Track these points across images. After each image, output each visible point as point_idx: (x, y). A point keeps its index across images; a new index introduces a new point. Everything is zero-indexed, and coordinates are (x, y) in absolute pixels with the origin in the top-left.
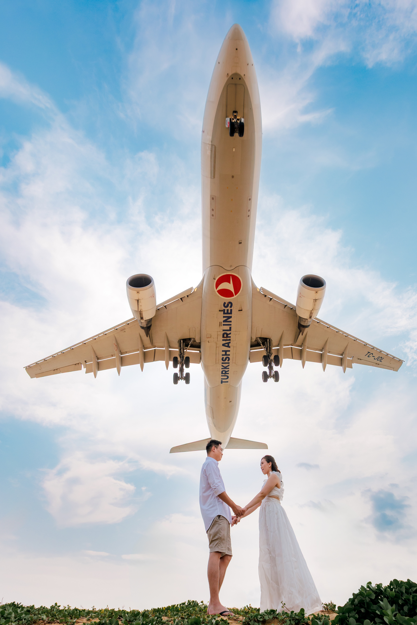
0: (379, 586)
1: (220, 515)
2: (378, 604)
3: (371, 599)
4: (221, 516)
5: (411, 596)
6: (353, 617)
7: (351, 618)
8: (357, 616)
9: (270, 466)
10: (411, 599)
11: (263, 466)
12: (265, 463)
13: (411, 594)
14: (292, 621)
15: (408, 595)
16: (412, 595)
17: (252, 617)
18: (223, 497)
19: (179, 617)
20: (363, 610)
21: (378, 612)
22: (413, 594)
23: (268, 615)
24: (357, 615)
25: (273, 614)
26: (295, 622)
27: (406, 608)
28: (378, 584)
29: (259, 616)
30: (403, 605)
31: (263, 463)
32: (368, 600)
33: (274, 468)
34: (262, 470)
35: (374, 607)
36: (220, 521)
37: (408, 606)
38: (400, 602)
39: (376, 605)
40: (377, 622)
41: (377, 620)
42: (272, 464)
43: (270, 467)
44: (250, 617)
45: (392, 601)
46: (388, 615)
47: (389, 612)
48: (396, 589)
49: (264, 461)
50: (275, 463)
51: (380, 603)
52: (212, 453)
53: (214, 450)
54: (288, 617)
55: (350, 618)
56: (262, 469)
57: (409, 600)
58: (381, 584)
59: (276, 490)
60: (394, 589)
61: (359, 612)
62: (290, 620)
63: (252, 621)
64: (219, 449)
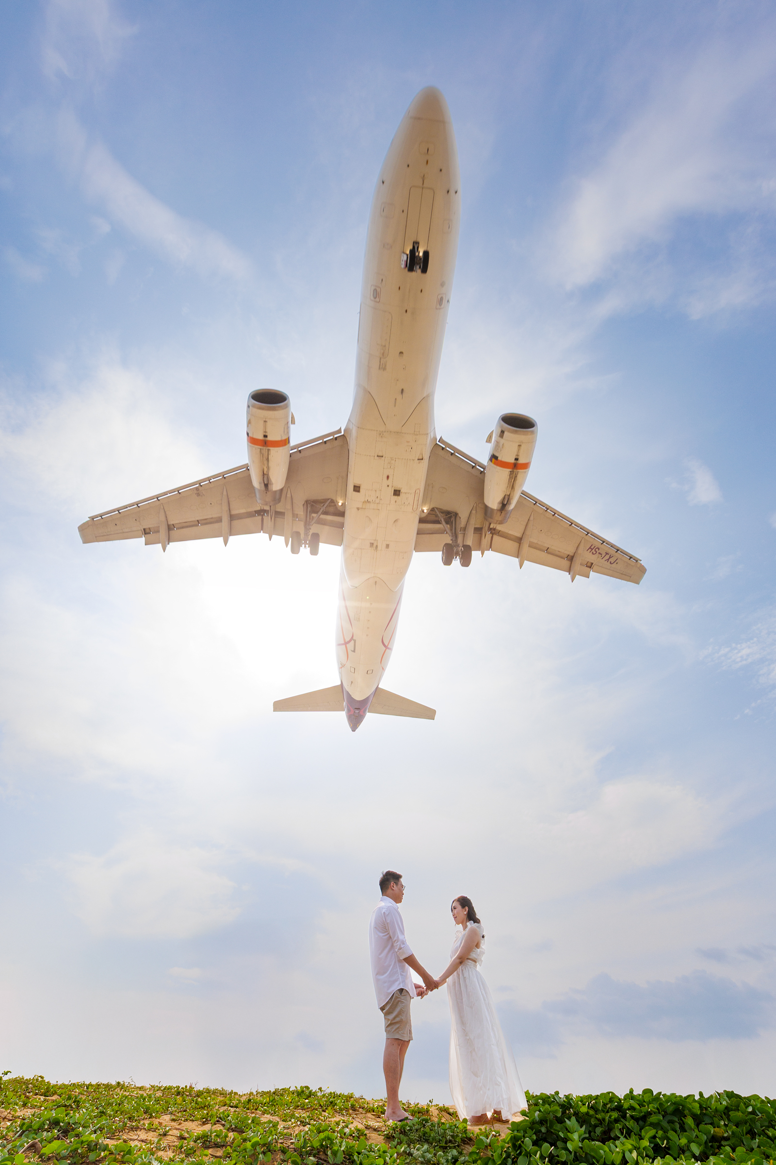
0: (568, 1097)
1: (403, 989)
3: (556, 1117)
4: (404, 991)
5: (608, 1115)
6: (530, 1137)
8: (534, 1137)
9: (465, 913)
10: (607, 1118)
11: (455, 912)
12: (459, 907)
13: (608, 1112)
15: (604, 1112)
16: (610, 1114)
19: (298, 1121)
20: (543, 1130)
21: (562, 1134)
24: (534, 1135)
27: (599, 1130)
28: (567, 1095)
30: (595, 1126)
31: (455, 907)
32: (551, 1116)
33: (471, 916)
34: (455, 918)
35: (558, 1126)
36: (402, 998)
37: (602, 1127)
38: (593, 1122)
39: (561, 1124)
40: (560, 1147)
41: (559, 1144)
42: (468, 910)
43: (465, 915)
44: (395, 1128)
45: (582, 1120)
46: (573, 1140)
47: (575, 1136)
48: (591, 1103)
49: (457, 904)
50: (473, 908)
51: (565, 1122)
52: (389, 891)
53: (393, 888)
55: (526, 1138)
56: (455, 916)
57: (604, 1120)
58: (571, 1095)
59: (475, 951)
60: (587, 1104)
61: (537, 1132)
64: (399, 886)
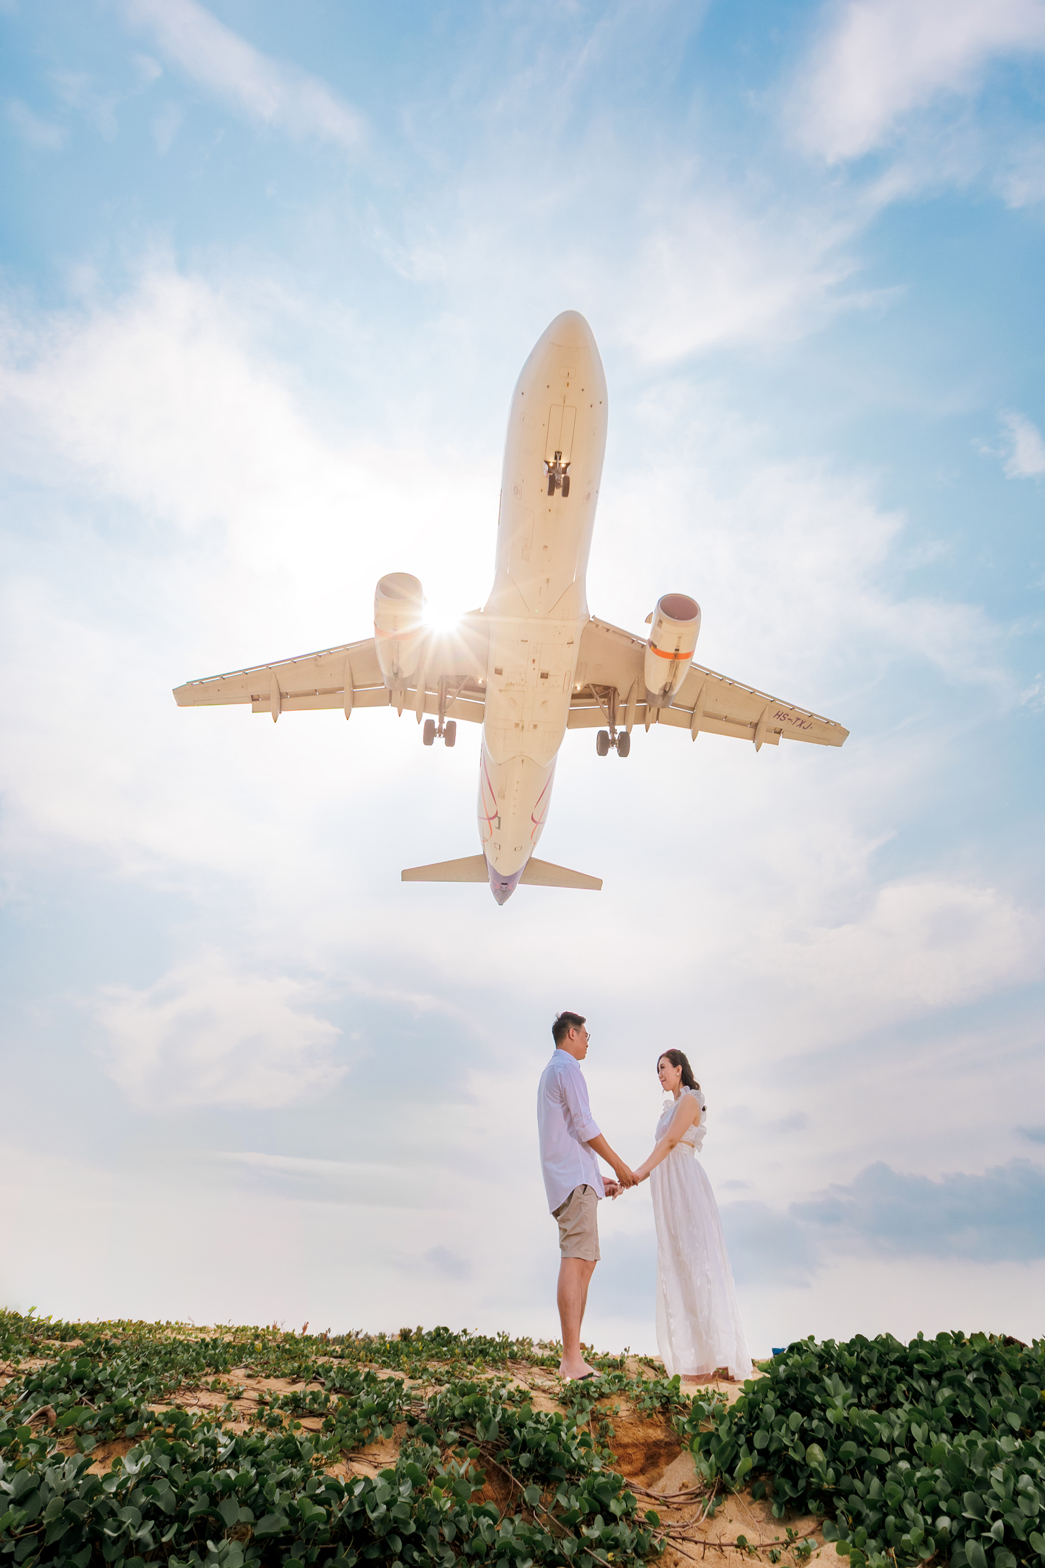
0: (828, 1345)
1: (586, 1185)
2: (821, 1384)
3: (810, 1373)
4: (587, 1187)
5: (887, 1370)
6: (772, 1403)
7: (768, 1406)
8: (779, 1403)
9: (678, 1074)
10: (885, 1375)
11: (663, 1072)
12: (669, 1066)
13: (886, 1366)
14: (655, 1399)
15: (880, 1366)
16: (889, 1369)
17: (578, 1387)
18: (596, 1145)
19: (432, 1378)
20: (792, 1392)
21: (818, 1399)
22: (890, 1367)
23: (609, 1384)
24: (779, 1400)
25: (618, 1382)
26: (661, 1401)
27: (873, 1393)
28: (826, 1341)
29: (592, 1387)
30: (867, 1387)
31: (663, 1066)
32: (803, 1372)
33: (687, 1079)
34: (663, 1081)
35: (811, 1387)
36: (585, 1198)
37: (877, 1389)
38: (865, 1380)
39: (817, 1383)
40: (815, 1417)
41: (815, 1412)
42: (683, 1070)
43: (678, 1077)
44: (574, 1389)
45: (849, 1377)
46: (835, 1407)
47: (838, 1401)
48: (861, 1352)
49: (666, 1062)
50: (689, 1067)
51: (824, 1380)
52: (567, 1041)
53: (572, 1037)
54: (647, 1390)
55: (766, 1404)
56: (663, 1079)
57: (880, 1377)
58: (832, 1341)
59: (691, 1130)
60: (856, 1353)
61: (783, 1396)
62: (650, 1398)
63: (579, 1396)
64: (582, 1034)
